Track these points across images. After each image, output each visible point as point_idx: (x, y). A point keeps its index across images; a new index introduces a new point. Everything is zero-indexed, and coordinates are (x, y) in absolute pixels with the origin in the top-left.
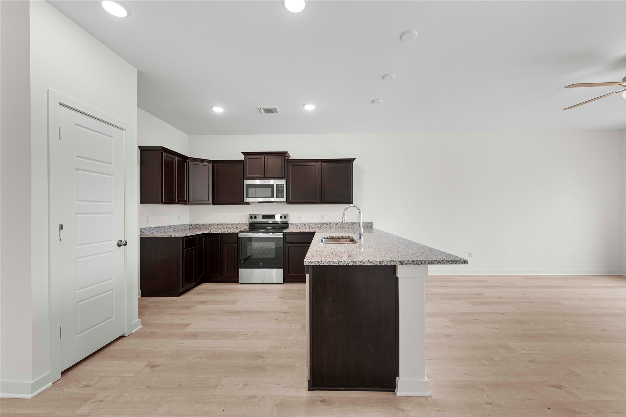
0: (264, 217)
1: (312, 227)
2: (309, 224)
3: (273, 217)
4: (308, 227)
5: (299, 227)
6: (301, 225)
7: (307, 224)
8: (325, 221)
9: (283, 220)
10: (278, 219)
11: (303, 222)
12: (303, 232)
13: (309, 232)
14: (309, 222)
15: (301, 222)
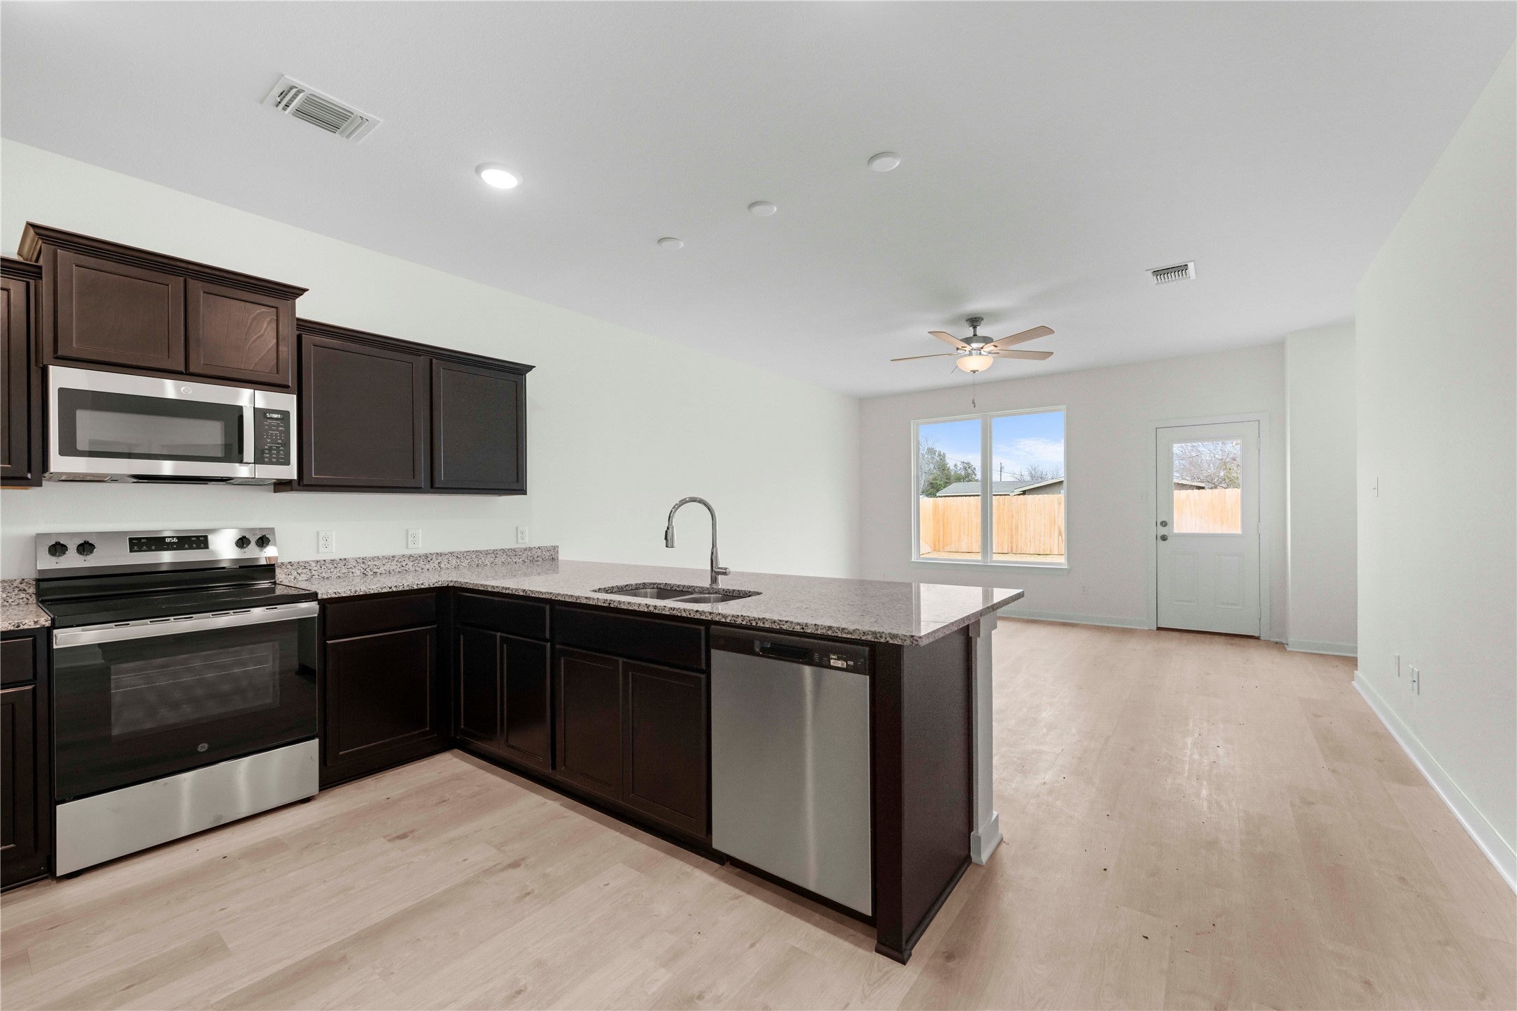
0: (144, 544)
1: (375, 573)
2: (364, 560)
3: (200, 541)
4: (358, 573)
5: (324, 574)
6: (331, 566)
7: (354, 564)
8: (421, 548)
9: (252, 552)
10: (224, 549)
11: (337, 557)
12: (401, 588)
13: (423, 587)
14: (362, 556)
15: (328, 557)
